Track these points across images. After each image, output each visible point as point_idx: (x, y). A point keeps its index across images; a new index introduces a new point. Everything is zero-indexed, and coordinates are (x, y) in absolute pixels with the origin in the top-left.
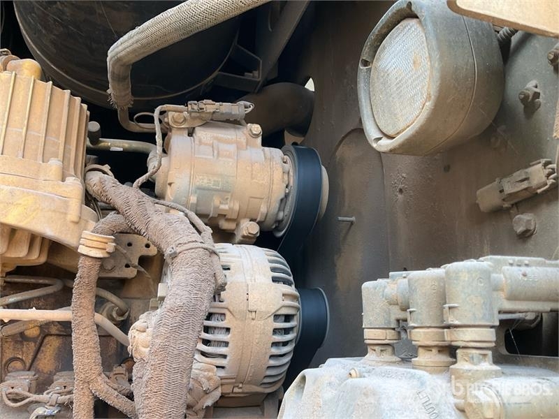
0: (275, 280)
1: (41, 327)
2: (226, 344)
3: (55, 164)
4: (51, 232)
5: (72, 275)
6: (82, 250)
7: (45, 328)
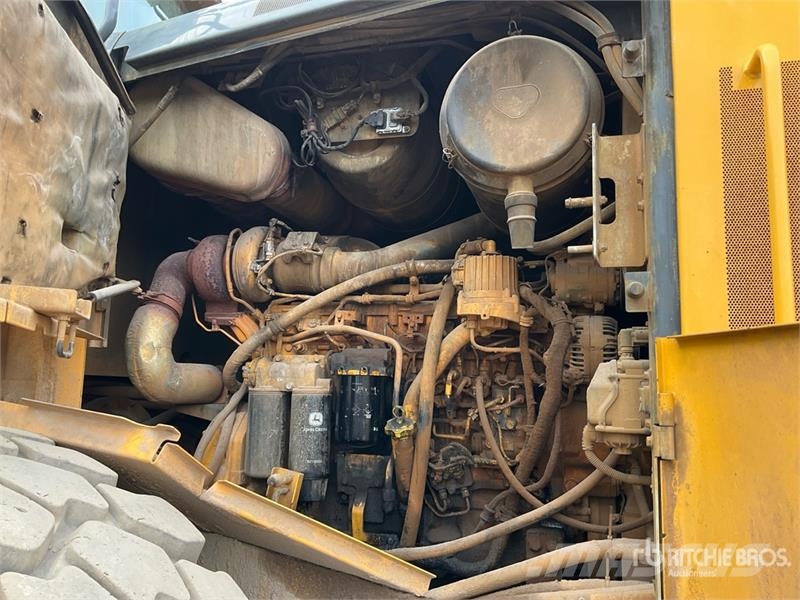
0: (605, 333)
1: (506, 356)
2: (582, 361)
3: (507, 291)
4: (509, 318)
5: (519, 333)
6: (521, 324)
7: (509, 356)
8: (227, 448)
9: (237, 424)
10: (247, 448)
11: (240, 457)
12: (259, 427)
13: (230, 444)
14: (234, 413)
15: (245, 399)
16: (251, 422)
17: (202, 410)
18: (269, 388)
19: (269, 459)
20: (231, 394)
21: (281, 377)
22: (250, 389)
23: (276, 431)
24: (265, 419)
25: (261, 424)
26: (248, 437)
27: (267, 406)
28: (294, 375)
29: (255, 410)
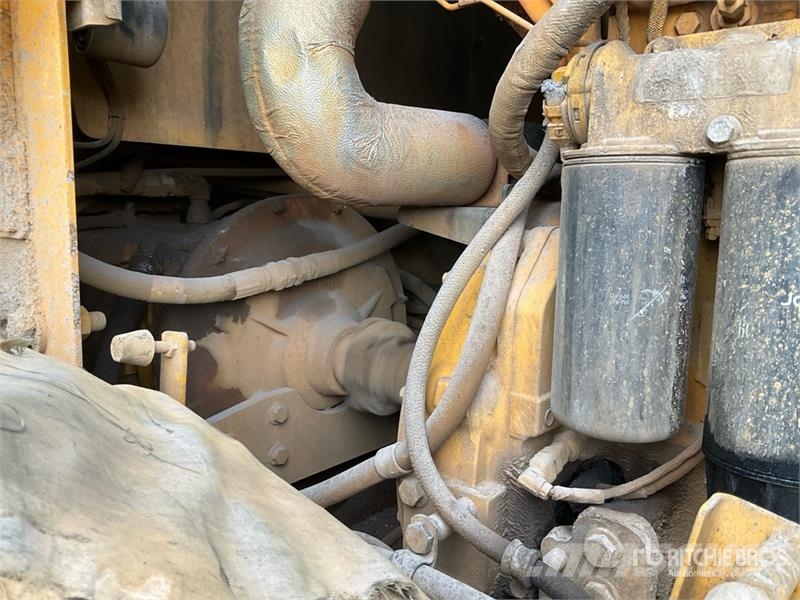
8: (499, 330)
9: (527, 261)
10: (560, 343)
11: (537, 359)
12: (599, 279)
13: (509, 322)
14: (517, 230)
15: (548, 193)
16: (571, 259)
17: (450, 221)
18: (637, 142)
19: (638, 386)
20: (512, 180)
21: (685, 98)
22: (566, 151)
23: (660, 295)
24: (623, 252)
25: (608, 270)
26: (561, 305)
27: (629, 208)
28: (741, 89)
29: (586, 221)
